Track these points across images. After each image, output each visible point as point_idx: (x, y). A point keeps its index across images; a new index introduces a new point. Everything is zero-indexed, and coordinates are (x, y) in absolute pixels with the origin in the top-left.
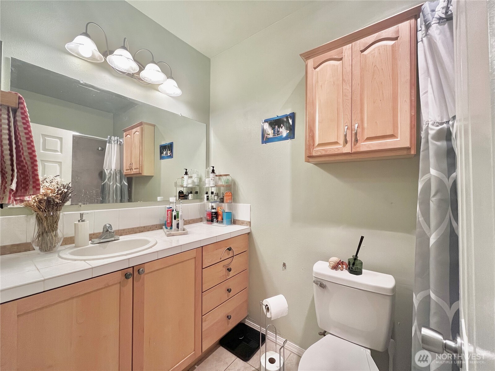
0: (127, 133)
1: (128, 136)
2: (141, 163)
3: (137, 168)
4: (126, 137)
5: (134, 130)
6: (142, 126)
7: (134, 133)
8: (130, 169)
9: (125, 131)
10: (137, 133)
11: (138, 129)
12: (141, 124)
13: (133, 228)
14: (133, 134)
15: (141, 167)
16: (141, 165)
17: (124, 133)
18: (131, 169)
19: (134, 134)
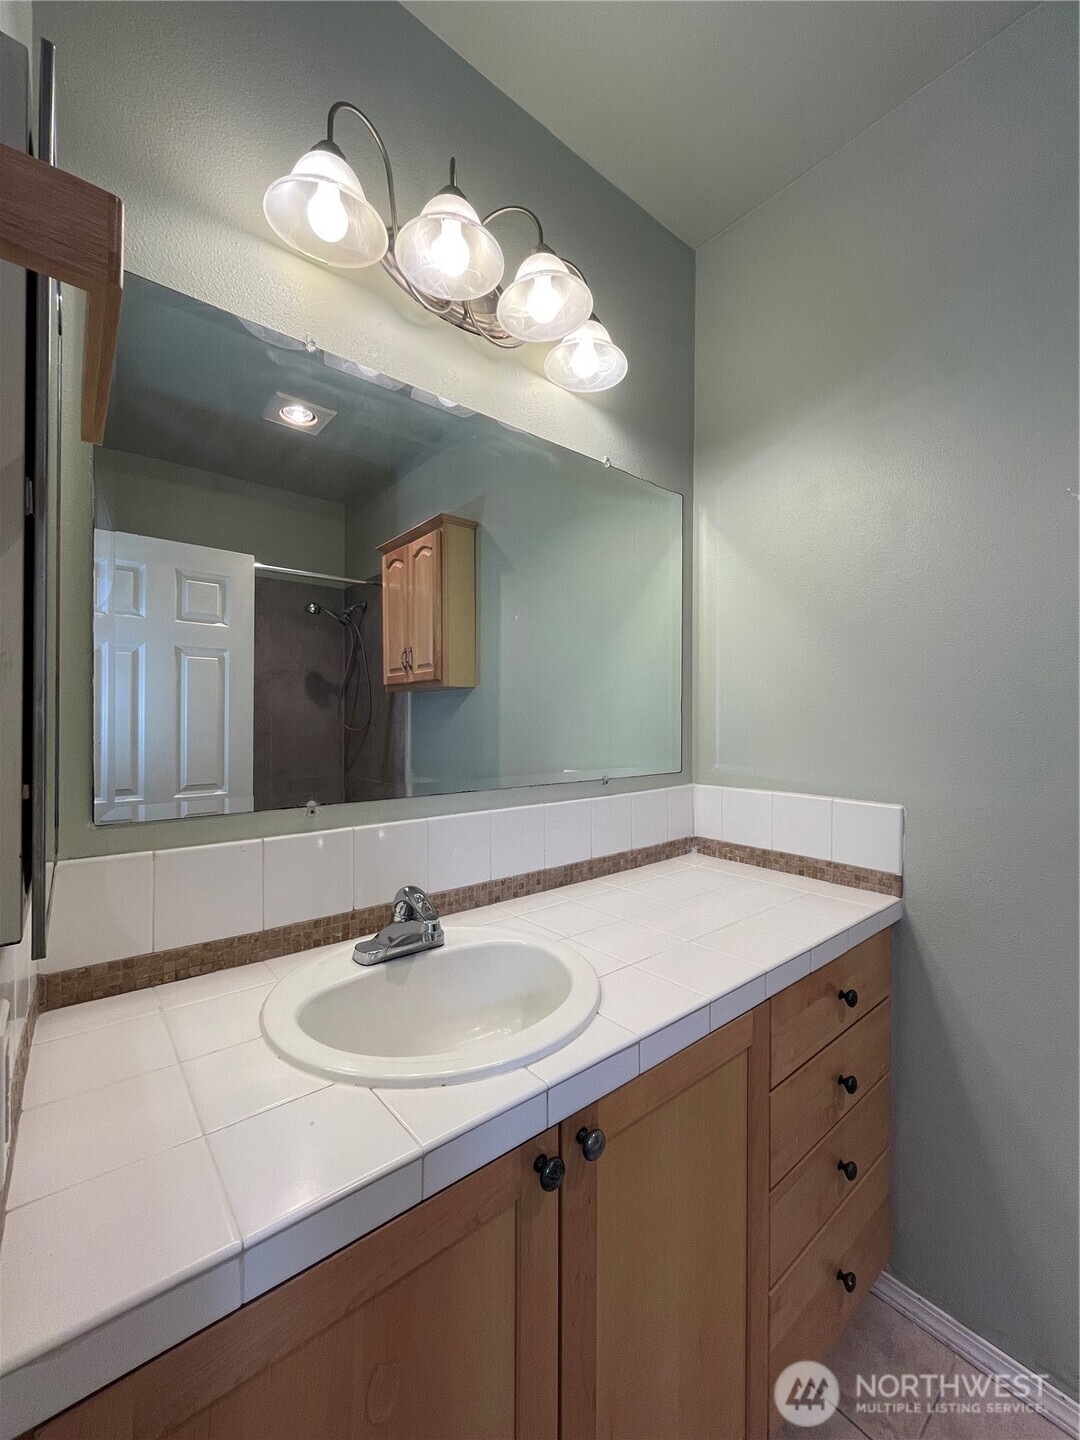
0: (393, 555)
1: (398, 564)
2: (439, 649)
3: (428, 665)
4: (389, 567)
5: (415, 545)
6: (441, 529)
7: (414, 552)
8: (405, 668)
9: (386, 550)
10: (425, 552)
11: (429, 539)
12: (437, 523)
13: (471, 888)
14: (411, 557)
15: (439, 661)
16: (439, 655)
17: (384, 558)
18: (408, 667)
19: (416, 556)
